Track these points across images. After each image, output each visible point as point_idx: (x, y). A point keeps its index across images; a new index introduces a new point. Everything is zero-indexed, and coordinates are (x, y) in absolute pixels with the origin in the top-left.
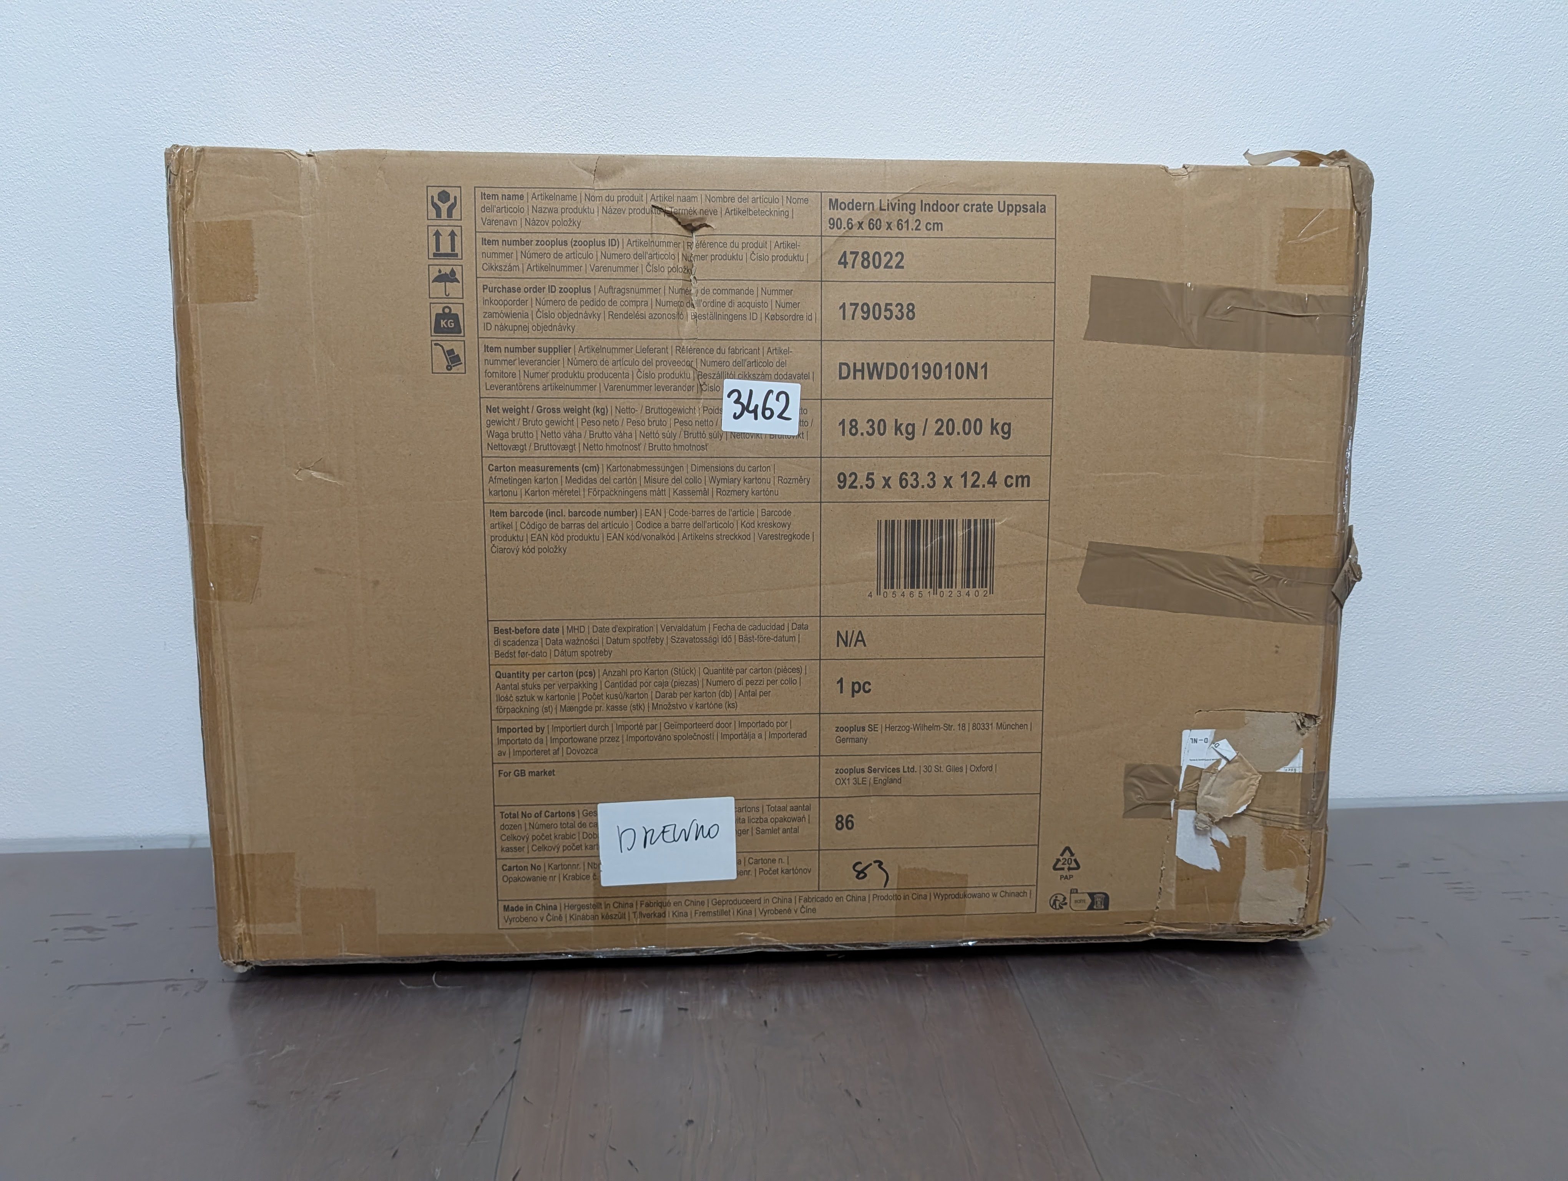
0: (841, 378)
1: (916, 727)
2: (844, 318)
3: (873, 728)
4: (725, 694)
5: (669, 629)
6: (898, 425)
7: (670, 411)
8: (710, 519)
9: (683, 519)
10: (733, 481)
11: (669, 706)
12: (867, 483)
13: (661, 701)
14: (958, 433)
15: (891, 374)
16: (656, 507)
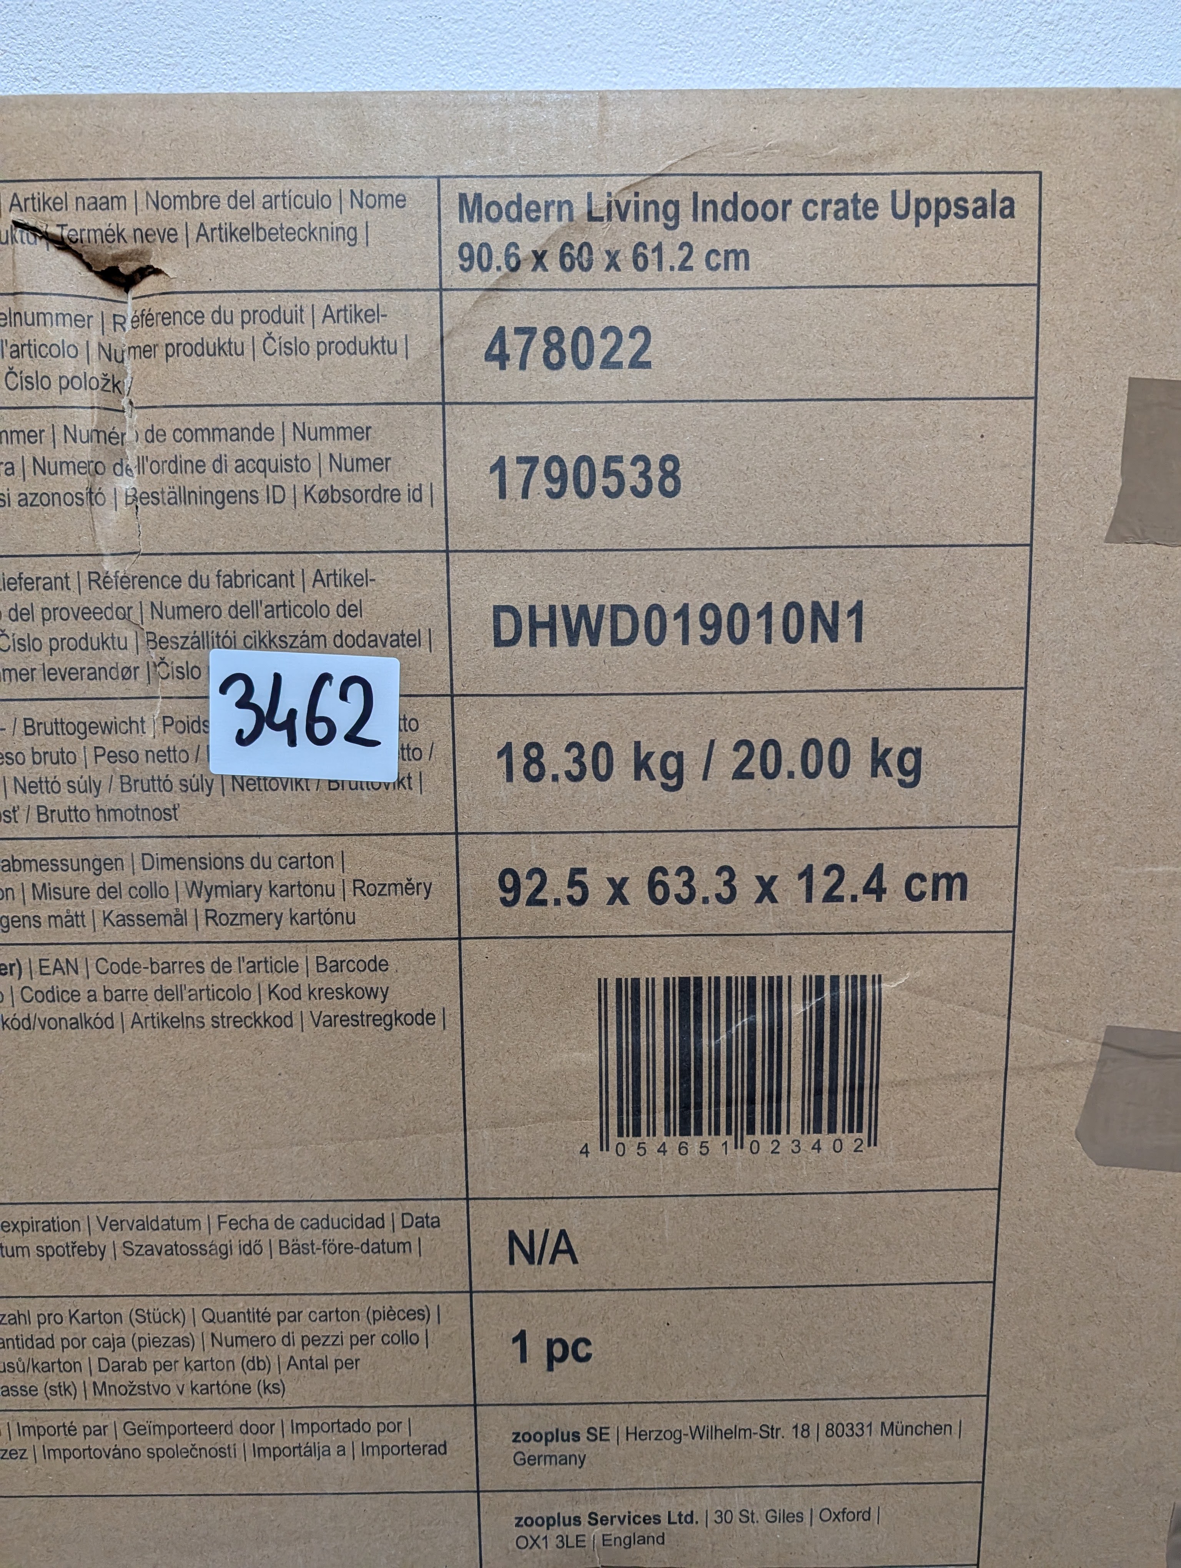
0: (499, 642)
1: (698, 1433)
2: (503, 494)
3: (598, 1435)
4: (256, 1364)
5: (116, 1225)
6: (642, 757)
7: (82, 727)
8: (192, 981)
9: (129, 981)
10: (244, 891)
11: (130, 1390)
12: (570, 892)
13: (112, 1378)
14: (791, 775)
15: (624, 632)
16: (64, 954)
